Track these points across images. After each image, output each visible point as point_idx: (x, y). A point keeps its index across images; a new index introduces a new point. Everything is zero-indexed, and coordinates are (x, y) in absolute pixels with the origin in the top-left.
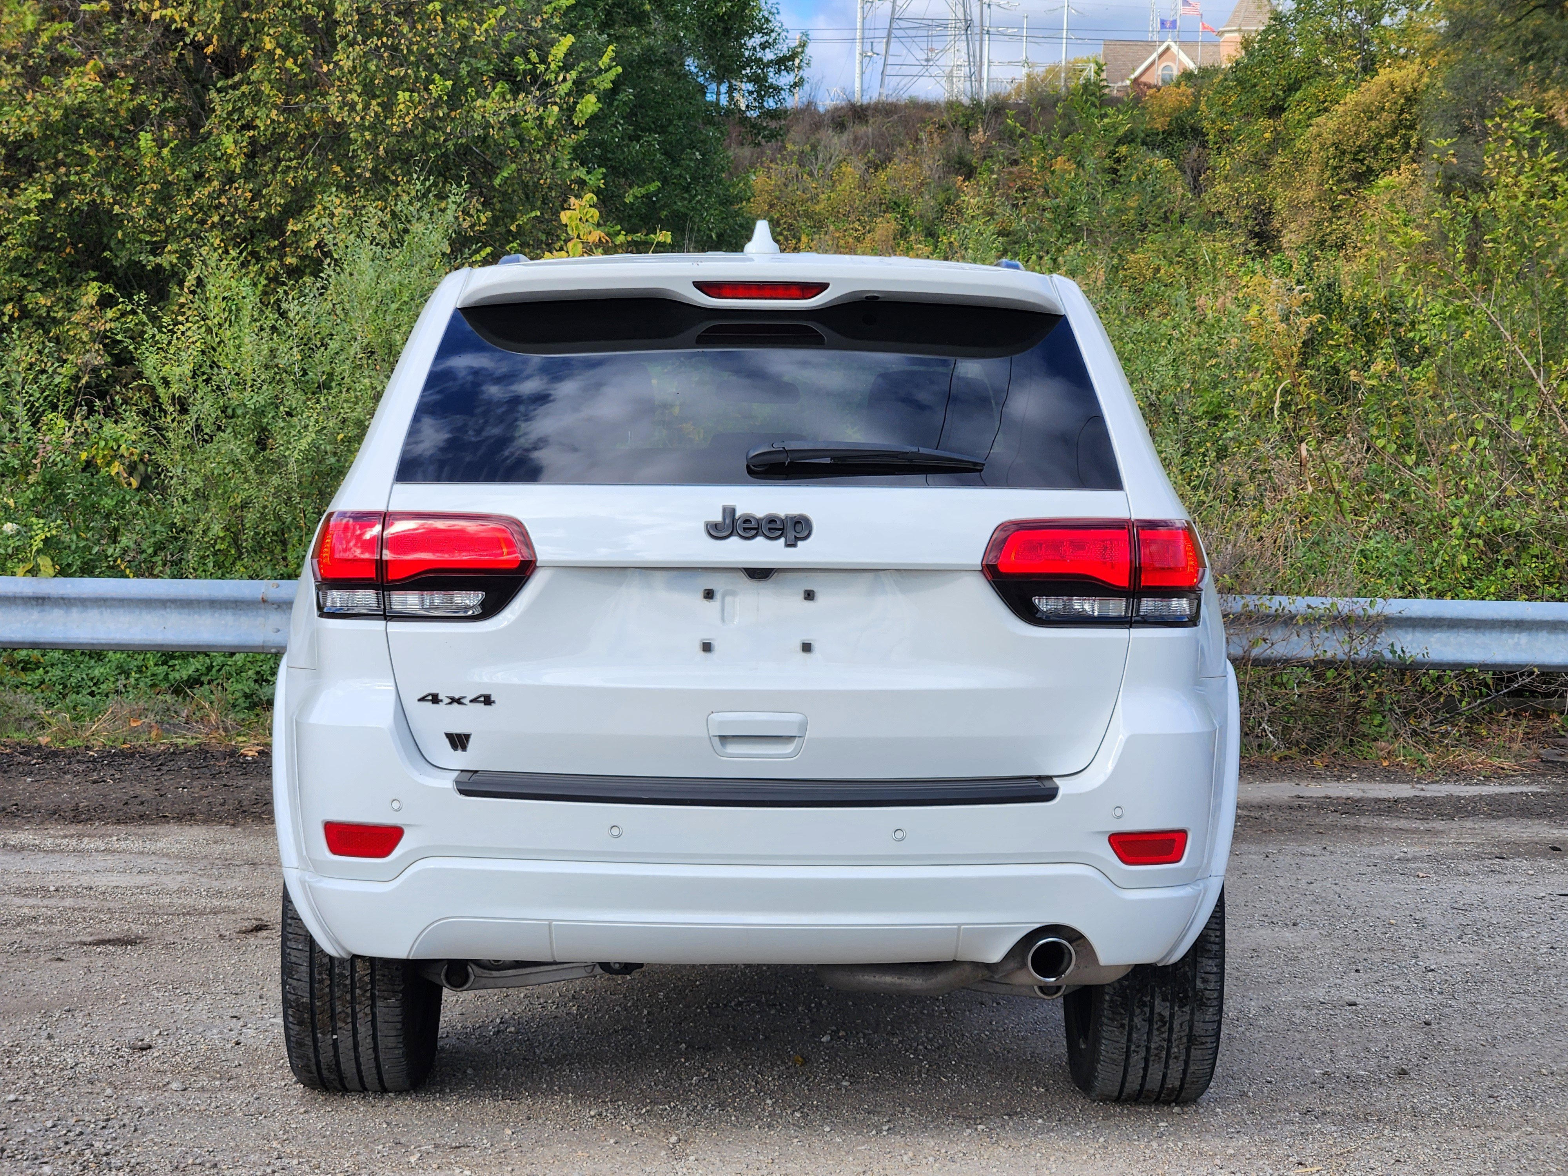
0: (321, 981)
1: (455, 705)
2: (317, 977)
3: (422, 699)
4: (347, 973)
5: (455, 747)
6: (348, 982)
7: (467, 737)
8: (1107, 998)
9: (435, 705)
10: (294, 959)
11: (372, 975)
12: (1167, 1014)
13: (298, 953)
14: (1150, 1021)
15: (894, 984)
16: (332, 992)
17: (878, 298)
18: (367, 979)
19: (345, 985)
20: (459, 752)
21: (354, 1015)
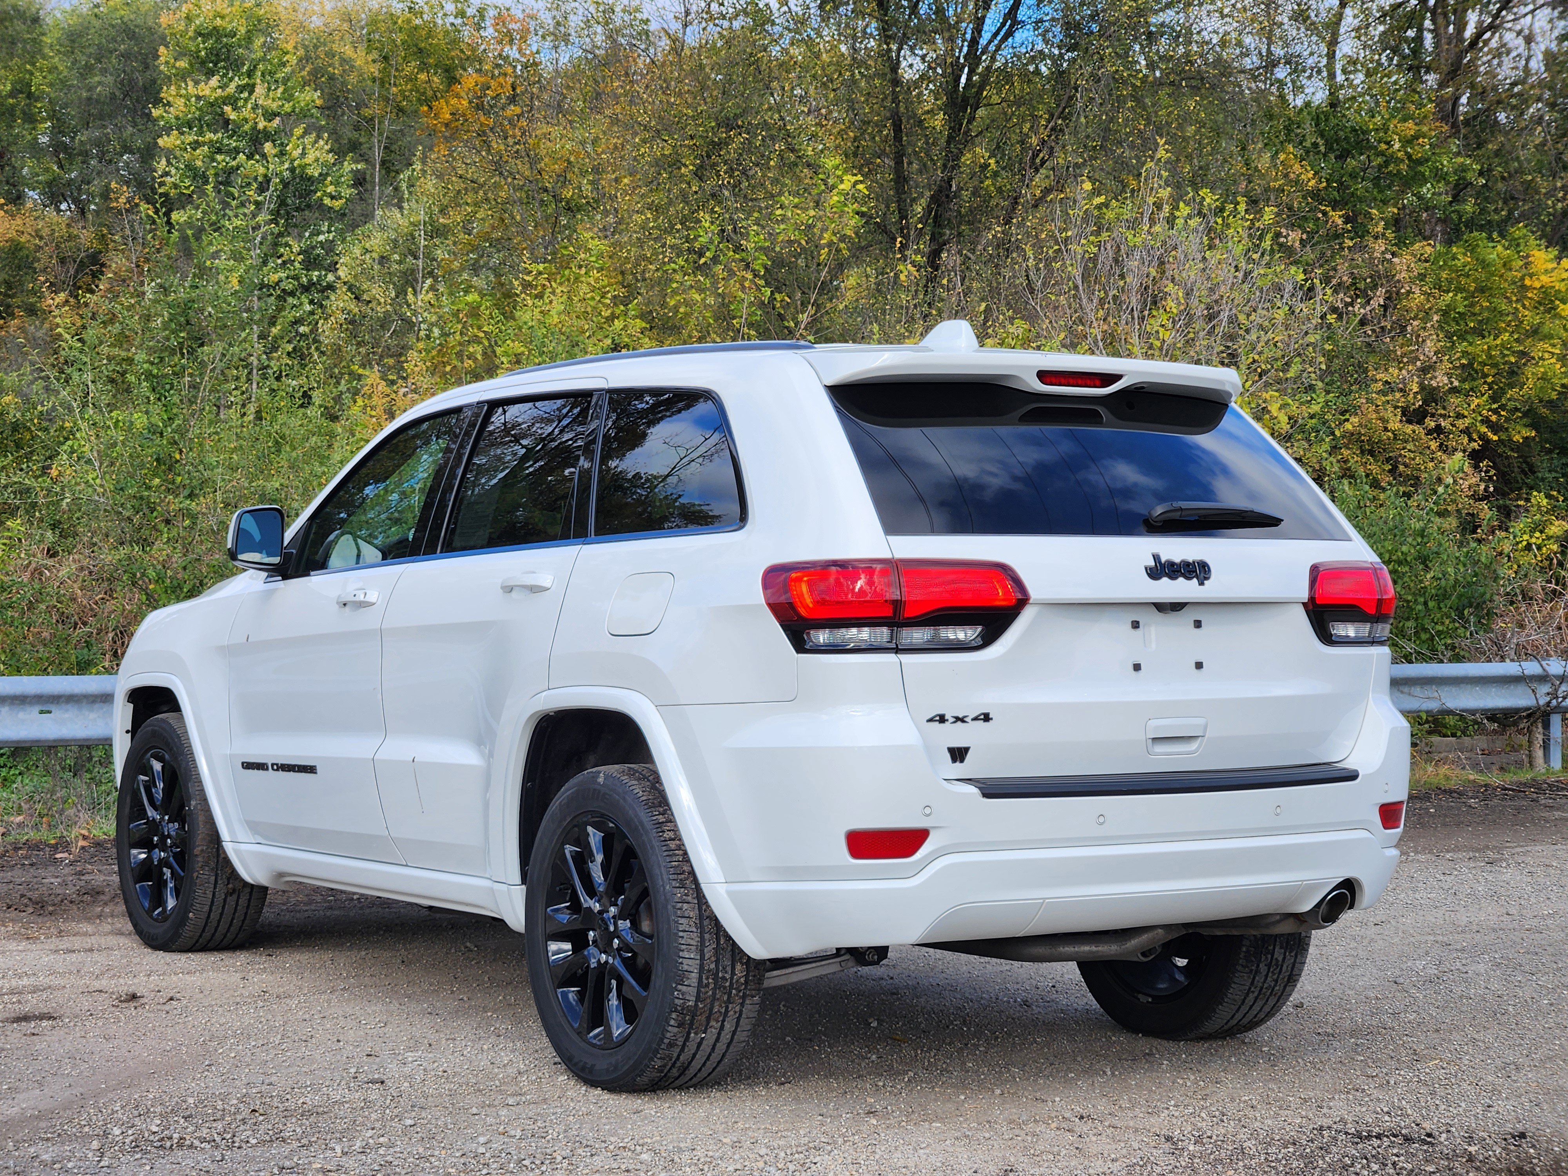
0: (707, 985)
1: (959, 723)
2: (705, 981)
3: (931, 720)
4: (728, 976)
5: (954, 760)
6: (728, 984)
7: (967, 750)
8: (1244, 949)
9: (942, 725)
10: (686, 967)
11: (746, 976)
12: (1280, 959)
13: (690, 962)
14: (1269, 966)
15: (1090, 952)
16: (714, 994)
17: (1143, 388)
18: (742, 980)
19: (725, 988)
20: (958, 764)
21: (726, 1014)
